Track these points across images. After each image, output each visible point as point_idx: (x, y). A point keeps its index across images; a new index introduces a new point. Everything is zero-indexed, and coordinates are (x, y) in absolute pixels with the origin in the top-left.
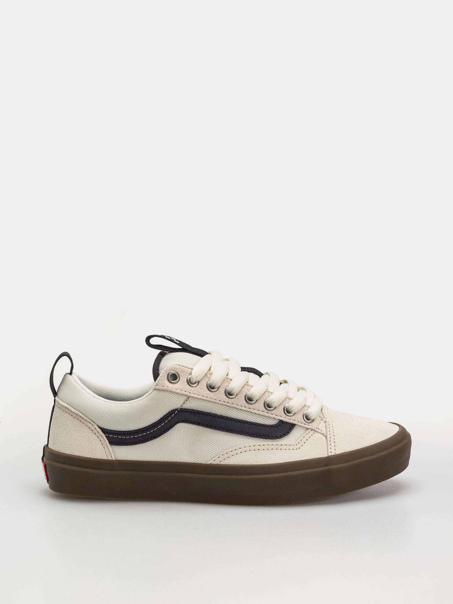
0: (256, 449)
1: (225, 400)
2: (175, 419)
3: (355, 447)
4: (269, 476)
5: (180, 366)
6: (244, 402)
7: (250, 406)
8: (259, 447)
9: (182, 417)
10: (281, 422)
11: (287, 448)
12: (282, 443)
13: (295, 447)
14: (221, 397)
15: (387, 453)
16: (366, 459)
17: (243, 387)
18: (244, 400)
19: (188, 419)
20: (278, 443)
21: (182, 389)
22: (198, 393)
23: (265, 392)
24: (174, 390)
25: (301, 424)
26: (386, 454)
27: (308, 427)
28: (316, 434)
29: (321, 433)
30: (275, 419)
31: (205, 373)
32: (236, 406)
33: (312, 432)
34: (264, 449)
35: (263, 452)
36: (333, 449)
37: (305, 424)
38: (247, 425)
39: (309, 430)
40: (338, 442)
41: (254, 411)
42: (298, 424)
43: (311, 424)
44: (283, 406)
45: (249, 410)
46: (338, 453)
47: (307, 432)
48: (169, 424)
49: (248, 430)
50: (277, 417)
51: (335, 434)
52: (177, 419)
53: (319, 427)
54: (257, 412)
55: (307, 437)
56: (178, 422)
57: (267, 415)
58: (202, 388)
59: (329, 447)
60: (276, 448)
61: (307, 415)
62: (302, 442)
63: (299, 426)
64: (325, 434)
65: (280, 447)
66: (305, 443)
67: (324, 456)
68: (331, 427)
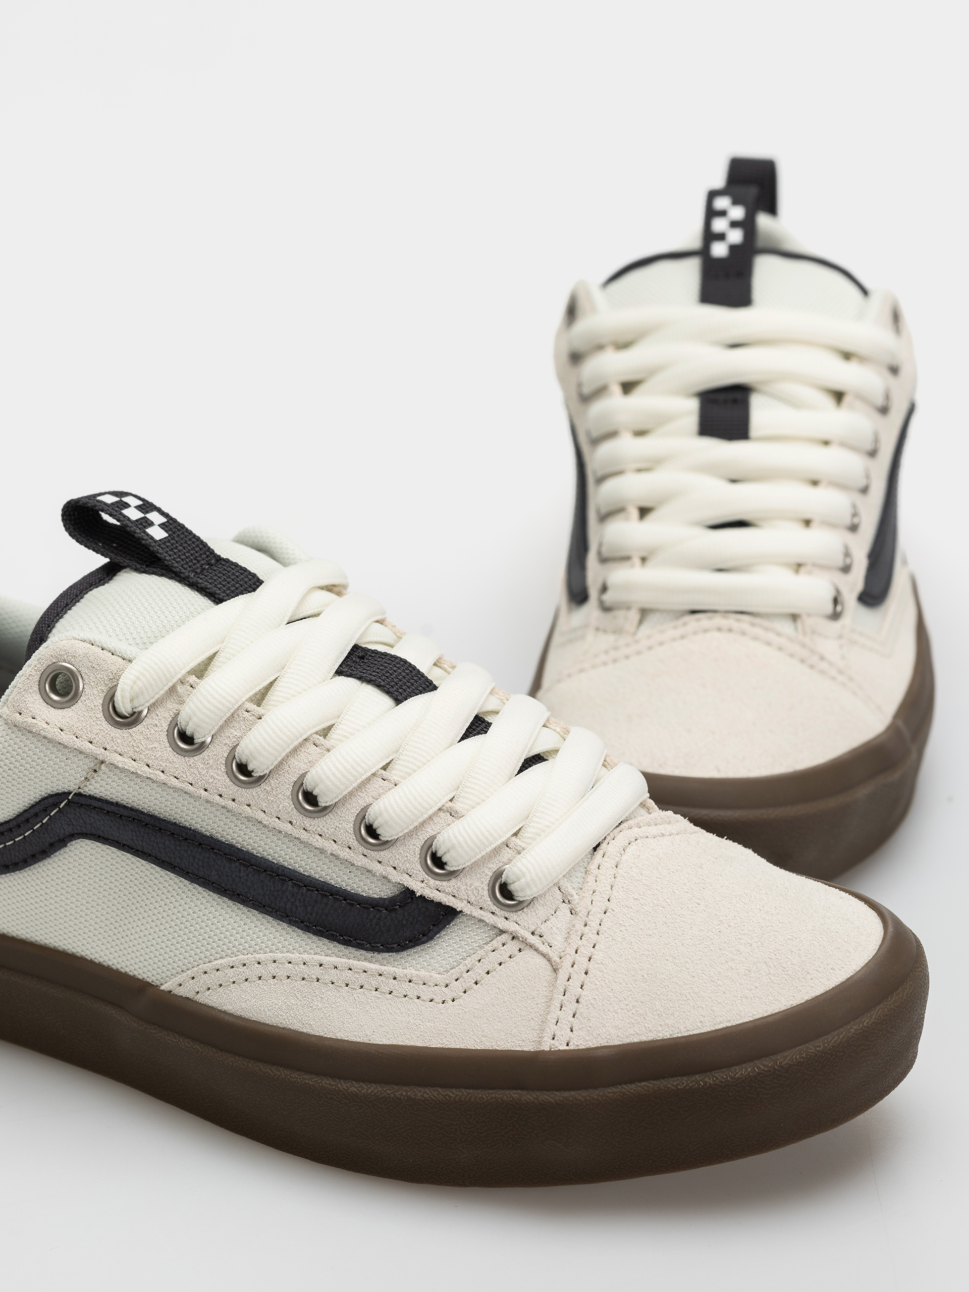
0: (308, 975)
1: (225, 790)
2: (61, 823)
3: (650, 1031)
4: (330, 1084)
5: (93, 644)
6: (288, 804)
7: (307, 822)
8: (318, 972)
9: (81, 821)
10: (408, 893)
11: (412, 994)
12: (398, 971)
13: (440, 993)
14: (212, 777)
15: (763, 1070)
16: (673, 1085)
17: (295, 750)
18: (288, 797)
19: (103, 831)
20: (383, 968)
21: (79, 733)
22: (131, 754)
23: (368, 780)
24: (52, 732)
25: (477, 913)
26: (759, 1074)
27: (502, 924)
28: (528, 954)
29: (544, 955)
30: (389, 881)
31: (171, 684)
32: (260, 816)
33: (513, 947)
34: (334, 981)
35: (329, 993)
36: (565, 1027)
37: (493, 913)
38: (290, 888)
39: (504, 938)
40: (592, 1001)
41: (319, 842)
42: (467, 909)
43: (513, 916)
44: (421, 837)
45: (304, 836)
46: (577, 1046)
47: (494, 942)
48: (46, 835)
49: (289, 905)
50: (395, 877)
51: (591, 966)
52: (69, 825)
53: (543, 929)
54: (330, 847)
55: (491, 960)
56: (73, 836)
57: (360, 861)
58: (149, 736)
59: (555, 1013)
60: (374, 984)
61: (504, 883)
62: (469, 979)
63: (472, 917)
64: (558, 960)
65: (387, 984)
66: (476, 983)
67: (526, 1049)
68: (591, 936)
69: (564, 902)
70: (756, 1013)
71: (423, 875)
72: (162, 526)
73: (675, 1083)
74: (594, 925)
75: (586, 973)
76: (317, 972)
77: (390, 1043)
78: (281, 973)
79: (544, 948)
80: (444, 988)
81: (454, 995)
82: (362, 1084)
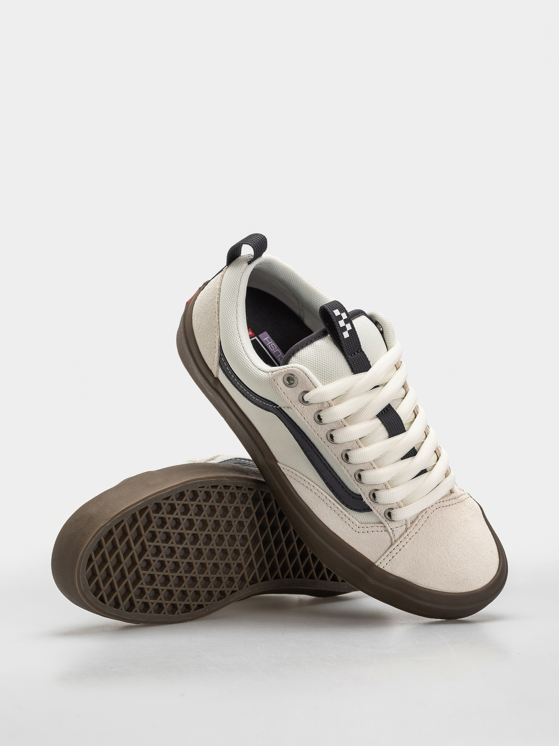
0: (321, 497)
1: (323, 438)
2: (271, 409)
5: (306, 375)
6: (340, 454)
7: (343, 461)
9: (278, 413)
11: (348, 523)
12: (347, 514)
14: (321, 433)
18: (341, 452)
19: (282, 420)
20: (344, 510)
22: (301, 412)
25: (378, 515)
27: (383, 521)
28: (386, 533)
29: (390, 537)
32: (330, 451)
33: (383, 529)
34: (328, 504)
35: (324, 506)
36: (385, 562)
37: (383, 517)
40: (397, 560)
41: (343, 468)
42: (375, 511)
44: (373, 488)
45: (340, 464)
46: (386, 569)
47: (378, 524)
50: (359, 490)
53: (395, 529)
54: (346, 472)
55: (375, 529)
57: (352, 481)
58: (309, 411)
59: (385, 556)
60: (338, 513)
61: (390, 512)
62: (366, 530)
63: (376, 515)
64: (394, 541)
65: (342, 515)
66: (367, 532)
67: (371, 560)
68: (408, 540)
69: (405, 524)
70: (441, 589)
71: (368, 497)
72: (349, 332)
73: (407, 596)
74: (410, 536)
75: (400, 550)
76: (324, 498)
77: (334, 532)
78: (314, 490)
79: (391, 535)
80: (358, 527)
81: (359, 531)
82: (320, 537)
